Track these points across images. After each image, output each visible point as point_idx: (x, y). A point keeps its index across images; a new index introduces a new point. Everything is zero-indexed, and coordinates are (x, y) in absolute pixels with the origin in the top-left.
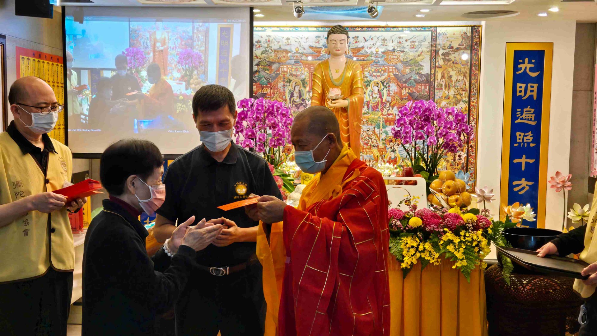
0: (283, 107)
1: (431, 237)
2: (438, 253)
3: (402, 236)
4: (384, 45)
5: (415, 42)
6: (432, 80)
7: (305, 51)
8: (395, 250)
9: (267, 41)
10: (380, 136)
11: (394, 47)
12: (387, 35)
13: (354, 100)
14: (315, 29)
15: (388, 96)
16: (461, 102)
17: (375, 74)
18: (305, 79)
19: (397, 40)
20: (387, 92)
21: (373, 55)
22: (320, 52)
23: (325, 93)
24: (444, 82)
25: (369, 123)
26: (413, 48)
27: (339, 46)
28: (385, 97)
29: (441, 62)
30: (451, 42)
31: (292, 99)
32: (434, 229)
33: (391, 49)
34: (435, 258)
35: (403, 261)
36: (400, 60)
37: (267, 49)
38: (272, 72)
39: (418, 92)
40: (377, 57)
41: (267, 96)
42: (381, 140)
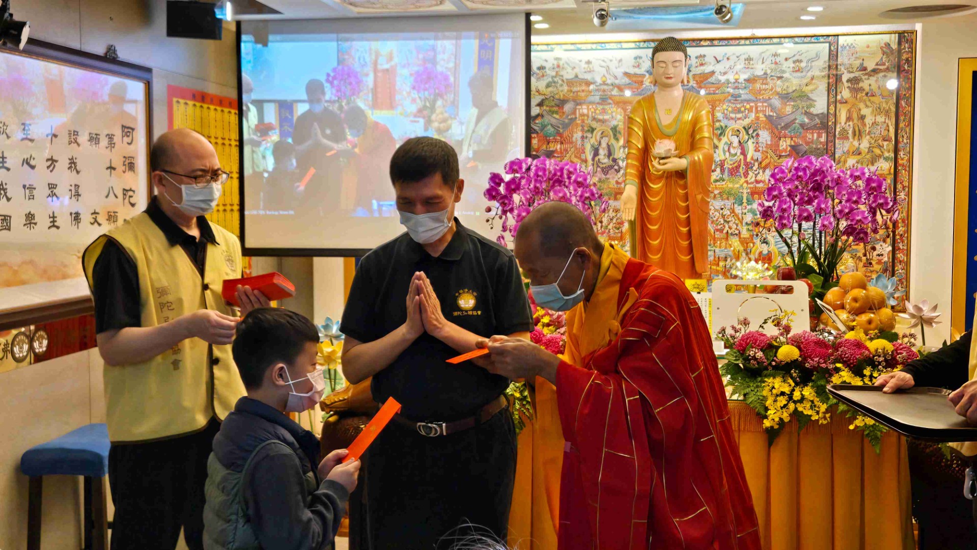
0: (578, 171)
1: (813, 378)
2: (825, 404)
3: (766, 376)
4: (748, 68)
5: (801, 61)
6: (830, 123)
7: (617, 82)
8: (753, 398)
9: (555, 66)
10: (742, 217)
11: (766, 70)
12: (753, 50)
13: (696, 158)
14: (633, 45)
15: (755, 151)
16: (882, 160)
17: (733, 115)
18: (618, 125)
19: (771, 58)
20: (755, 144)
21: (730, 85)
22: (642, 82)
23: (649, 146)
24: (852, 126)
25: (725, 196)
26: (798, 70)
27: (671, 71)
28: (751, 153)
29: (845, 94)
30: (863, 60)
31: (597, 159)
32: (818, 366)
33: (760, 73)
34: (821, 412)
35: (766, 417)
36: (775, 91)
37: (556, 80)
38: (564, 116)
39: (807, 143)
40: (737, 88)
41: (556, 155)
42: (744, 224)
